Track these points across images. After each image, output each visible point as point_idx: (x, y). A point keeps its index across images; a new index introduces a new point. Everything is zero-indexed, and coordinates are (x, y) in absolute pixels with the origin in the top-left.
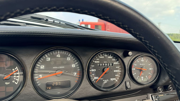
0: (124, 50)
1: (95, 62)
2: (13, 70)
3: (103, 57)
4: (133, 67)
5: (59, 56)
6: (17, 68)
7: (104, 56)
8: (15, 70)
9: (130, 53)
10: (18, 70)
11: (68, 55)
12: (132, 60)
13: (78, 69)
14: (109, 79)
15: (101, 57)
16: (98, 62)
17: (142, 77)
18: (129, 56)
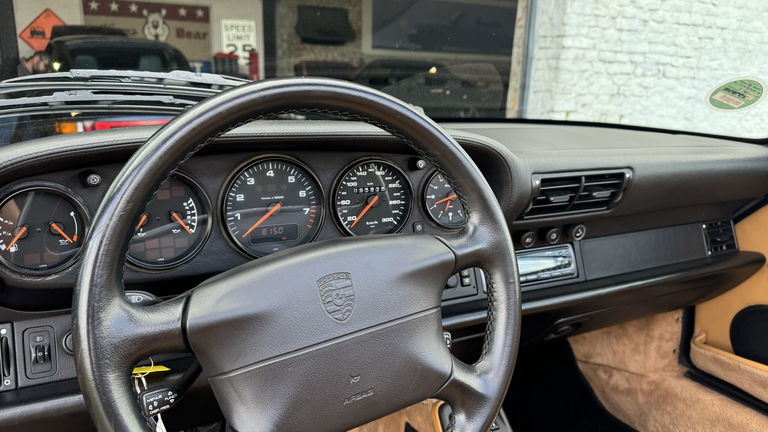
0: (409, 156)
1: (349, 184)
2: (185, 204)
3: (365, 173)
4: (429, 192)
5: (272, 175)
6: (191, 200)
7: (366, 170)
8: (188, 205)
9: (421, 163)
10: (193, 204)
11: (291, 170)
12: (426, 177)
13: (312, 200)
14: (380, 221)
15: (361, 174)
16: (355, 184)
17: (450, 214)
18: (419, 169)
